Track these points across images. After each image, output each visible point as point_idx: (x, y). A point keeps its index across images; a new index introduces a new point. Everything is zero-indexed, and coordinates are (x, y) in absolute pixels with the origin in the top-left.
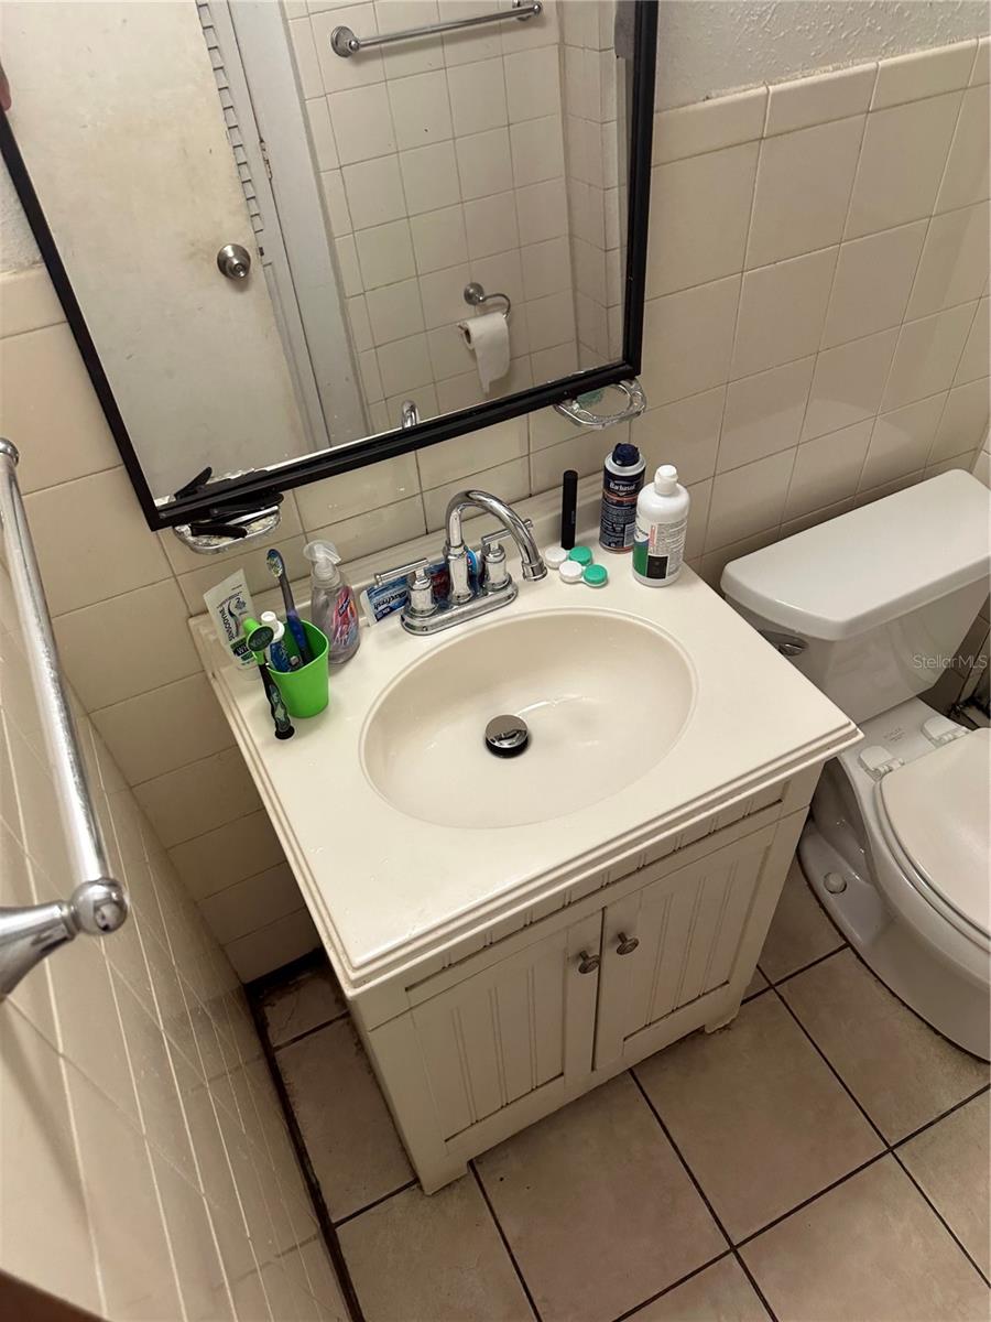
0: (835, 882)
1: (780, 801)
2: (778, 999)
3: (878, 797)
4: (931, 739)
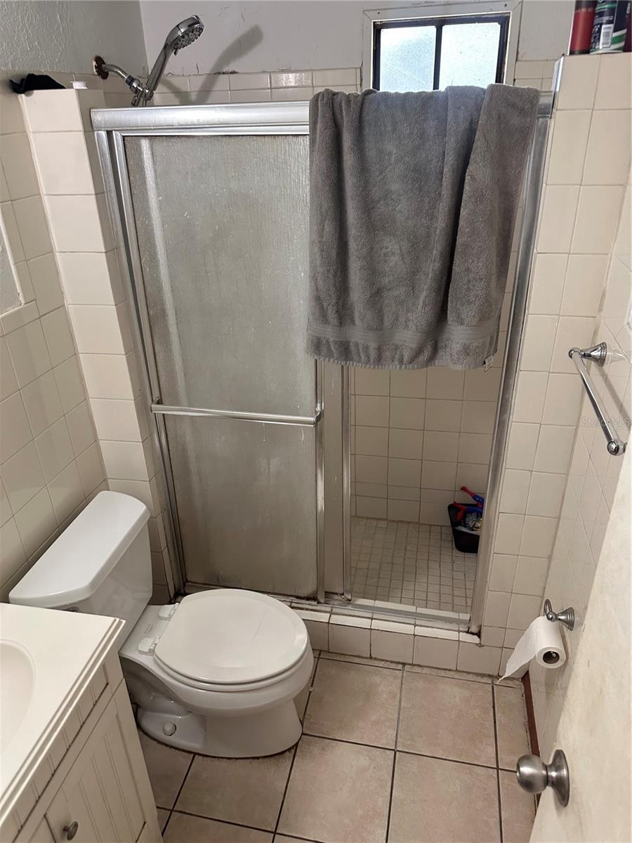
0: (169, 728)
1: (107, 684)
2: (180, 814)
3: (158, 662)
4: (166, 619)
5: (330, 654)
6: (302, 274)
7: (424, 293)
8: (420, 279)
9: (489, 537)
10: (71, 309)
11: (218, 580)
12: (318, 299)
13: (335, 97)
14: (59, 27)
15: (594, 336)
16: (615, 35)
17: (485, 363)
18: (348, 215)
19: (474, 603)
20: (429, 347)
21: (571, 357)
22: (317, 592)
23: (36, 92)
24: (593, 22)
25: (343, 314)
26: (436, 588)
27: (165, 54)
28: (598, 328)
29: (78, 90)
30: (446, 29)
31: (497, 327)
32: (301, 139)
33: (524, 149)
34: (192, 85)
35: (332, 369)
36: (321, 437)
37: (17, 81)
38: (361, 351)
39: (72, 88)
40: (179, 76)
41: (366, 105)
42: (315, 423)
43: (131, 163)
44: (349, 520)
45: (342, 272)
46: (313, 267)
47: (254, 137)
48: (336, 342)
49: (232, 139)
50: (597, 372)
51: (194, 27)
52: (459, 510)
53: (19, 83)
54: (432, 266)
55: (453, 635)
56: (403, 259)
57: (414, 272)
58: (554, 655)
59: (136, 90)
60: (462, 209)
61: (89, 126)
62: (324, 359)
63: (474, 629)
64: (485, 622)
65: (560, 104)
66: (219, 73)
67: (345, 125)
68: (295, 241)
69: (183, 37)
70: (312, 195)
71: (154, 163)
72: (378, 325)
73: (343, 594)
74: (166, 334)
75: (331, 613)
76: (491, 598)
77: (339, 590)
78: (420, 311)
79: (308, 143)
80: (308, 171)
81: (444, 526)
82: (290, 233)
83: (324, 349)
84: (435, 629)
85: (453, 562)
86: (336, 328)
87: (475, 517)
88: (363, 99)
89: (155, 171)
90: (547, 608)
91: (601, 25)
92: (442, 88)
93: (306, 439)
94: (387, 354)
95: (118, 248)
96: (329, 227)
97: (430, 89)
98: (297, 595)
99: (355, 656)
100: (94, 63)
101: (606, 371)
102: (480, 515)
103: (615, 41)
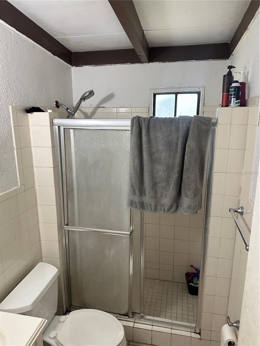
3: (57, 342)
4: (62, 322)
5: (133, 342)
6: (126, 177)
7: (172, 185)
8: (170, 180)
9: (203, 287)
10: (37, 188)
11: (85, 305)
12: (132, 186)
13: (140, 118)
14: (44, 92)
15: (238, 204)
16: (236, 101)
17: (197, 213)
18: (144, 157)
19: (197, 319)
20: (175, 205)
21: (230, 211)
22: (128, 312)
23: (34, 113)
24: (229, 97)
25: (142, 191)
26: (180, 312)
27: (81, 101)
28: (240, 201)
29: (49, 113)
30: (178, 95)
31: (201, 199)
32: (127, 131)
33: (207, 136)
34: (89, 111)
35: (137, 213)
36: (132, 241)
37: (28, 109)
38: (148, 206)
39: (47, 112)
40: (84, 107)
41: (151, 121)
42: (130, 235)
43: (66, 137)
44: (143, 279)
45: (141, 176)
46: (130, 174)
47: (111, 130)
48: (139, 202)
49: (103, 130)
50: (241, 218)
51: (91, 93)
52: (190, 275)
53: (29, 109)
54: (175, 176)
55: (188, 334)
56: (164, 173)
57: (168, 177)
58: (232, 343)
59: (69, 112)
60: (185, 156)
61: (52, 124)
62: (134, 209)
63: (198, 331)
64: (202, 328)
65: (219, 122)
66: (99, 107)
67: (143, 127)
68: (124, 165)
69: (87, 96)
70: (131, 150)
71: (74, 137)
72: (155, 197)
73: (140, 314)
74: (73, 198)
75: (135, 322)
76: (205, 316)
77: (138, 312)
78: (171, 192)
79: (130, 133)
80: (130, 142)
81: (184, 283)
82: (122, 162)
83: (134, 205)
84: (180, 331)
85: (188, 299)
86: (139, 197)
87: (197, 279)
88: (150, 119)
89: (75, 140)
90: (228, 320)
91: (231, 98)
92: (177, 116)
93: (126, 241)
94: (159, 207)
95: (58, 166)
96: (137, 161)
97: (173, 116)
98: (119, 313)
99: (145, 344)
100: (55, 103)
101: (244, 218)
102: (198, 278)
103: (236, 103)
